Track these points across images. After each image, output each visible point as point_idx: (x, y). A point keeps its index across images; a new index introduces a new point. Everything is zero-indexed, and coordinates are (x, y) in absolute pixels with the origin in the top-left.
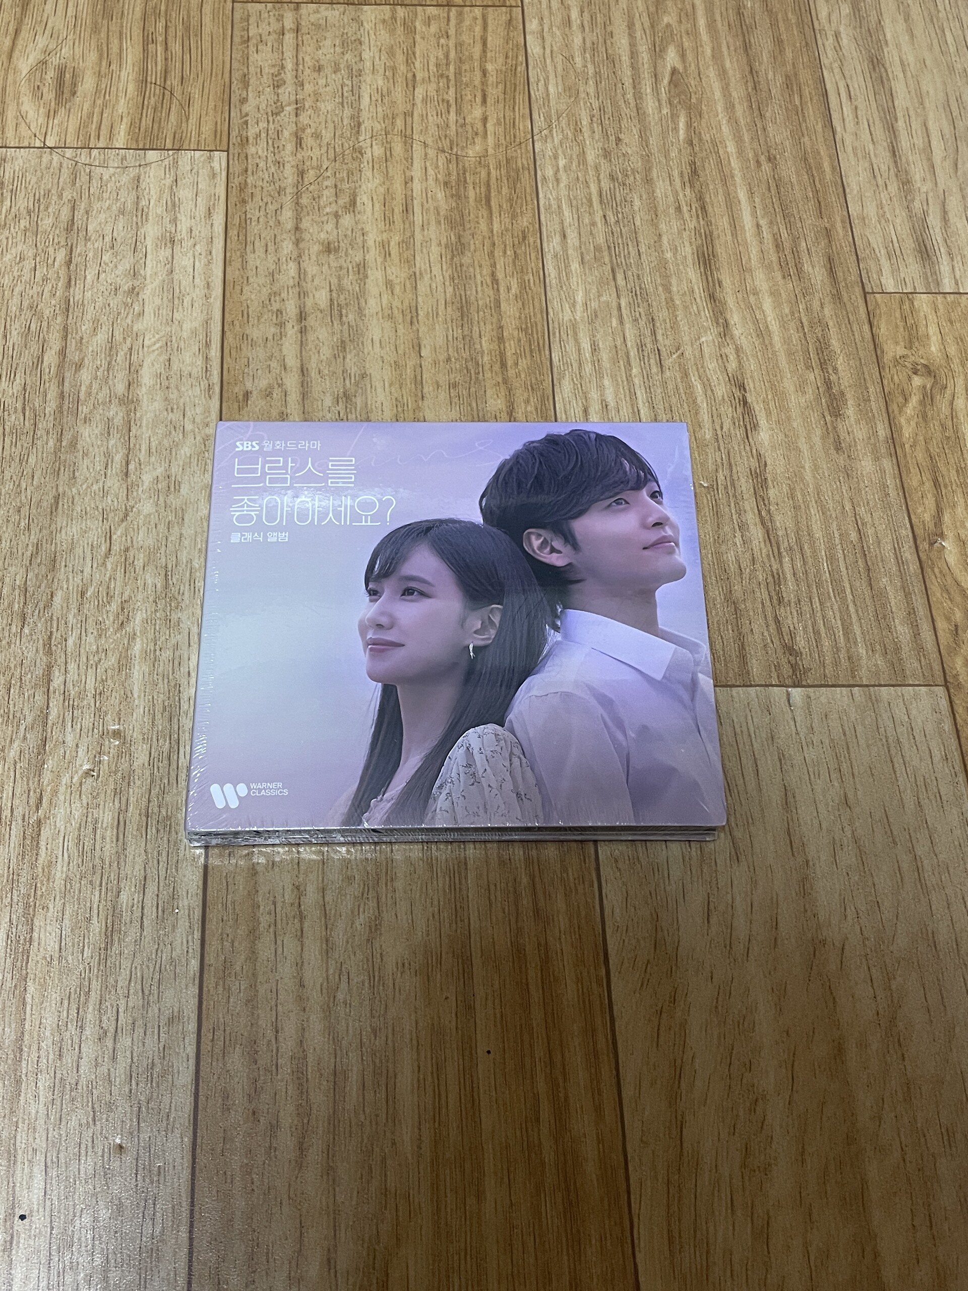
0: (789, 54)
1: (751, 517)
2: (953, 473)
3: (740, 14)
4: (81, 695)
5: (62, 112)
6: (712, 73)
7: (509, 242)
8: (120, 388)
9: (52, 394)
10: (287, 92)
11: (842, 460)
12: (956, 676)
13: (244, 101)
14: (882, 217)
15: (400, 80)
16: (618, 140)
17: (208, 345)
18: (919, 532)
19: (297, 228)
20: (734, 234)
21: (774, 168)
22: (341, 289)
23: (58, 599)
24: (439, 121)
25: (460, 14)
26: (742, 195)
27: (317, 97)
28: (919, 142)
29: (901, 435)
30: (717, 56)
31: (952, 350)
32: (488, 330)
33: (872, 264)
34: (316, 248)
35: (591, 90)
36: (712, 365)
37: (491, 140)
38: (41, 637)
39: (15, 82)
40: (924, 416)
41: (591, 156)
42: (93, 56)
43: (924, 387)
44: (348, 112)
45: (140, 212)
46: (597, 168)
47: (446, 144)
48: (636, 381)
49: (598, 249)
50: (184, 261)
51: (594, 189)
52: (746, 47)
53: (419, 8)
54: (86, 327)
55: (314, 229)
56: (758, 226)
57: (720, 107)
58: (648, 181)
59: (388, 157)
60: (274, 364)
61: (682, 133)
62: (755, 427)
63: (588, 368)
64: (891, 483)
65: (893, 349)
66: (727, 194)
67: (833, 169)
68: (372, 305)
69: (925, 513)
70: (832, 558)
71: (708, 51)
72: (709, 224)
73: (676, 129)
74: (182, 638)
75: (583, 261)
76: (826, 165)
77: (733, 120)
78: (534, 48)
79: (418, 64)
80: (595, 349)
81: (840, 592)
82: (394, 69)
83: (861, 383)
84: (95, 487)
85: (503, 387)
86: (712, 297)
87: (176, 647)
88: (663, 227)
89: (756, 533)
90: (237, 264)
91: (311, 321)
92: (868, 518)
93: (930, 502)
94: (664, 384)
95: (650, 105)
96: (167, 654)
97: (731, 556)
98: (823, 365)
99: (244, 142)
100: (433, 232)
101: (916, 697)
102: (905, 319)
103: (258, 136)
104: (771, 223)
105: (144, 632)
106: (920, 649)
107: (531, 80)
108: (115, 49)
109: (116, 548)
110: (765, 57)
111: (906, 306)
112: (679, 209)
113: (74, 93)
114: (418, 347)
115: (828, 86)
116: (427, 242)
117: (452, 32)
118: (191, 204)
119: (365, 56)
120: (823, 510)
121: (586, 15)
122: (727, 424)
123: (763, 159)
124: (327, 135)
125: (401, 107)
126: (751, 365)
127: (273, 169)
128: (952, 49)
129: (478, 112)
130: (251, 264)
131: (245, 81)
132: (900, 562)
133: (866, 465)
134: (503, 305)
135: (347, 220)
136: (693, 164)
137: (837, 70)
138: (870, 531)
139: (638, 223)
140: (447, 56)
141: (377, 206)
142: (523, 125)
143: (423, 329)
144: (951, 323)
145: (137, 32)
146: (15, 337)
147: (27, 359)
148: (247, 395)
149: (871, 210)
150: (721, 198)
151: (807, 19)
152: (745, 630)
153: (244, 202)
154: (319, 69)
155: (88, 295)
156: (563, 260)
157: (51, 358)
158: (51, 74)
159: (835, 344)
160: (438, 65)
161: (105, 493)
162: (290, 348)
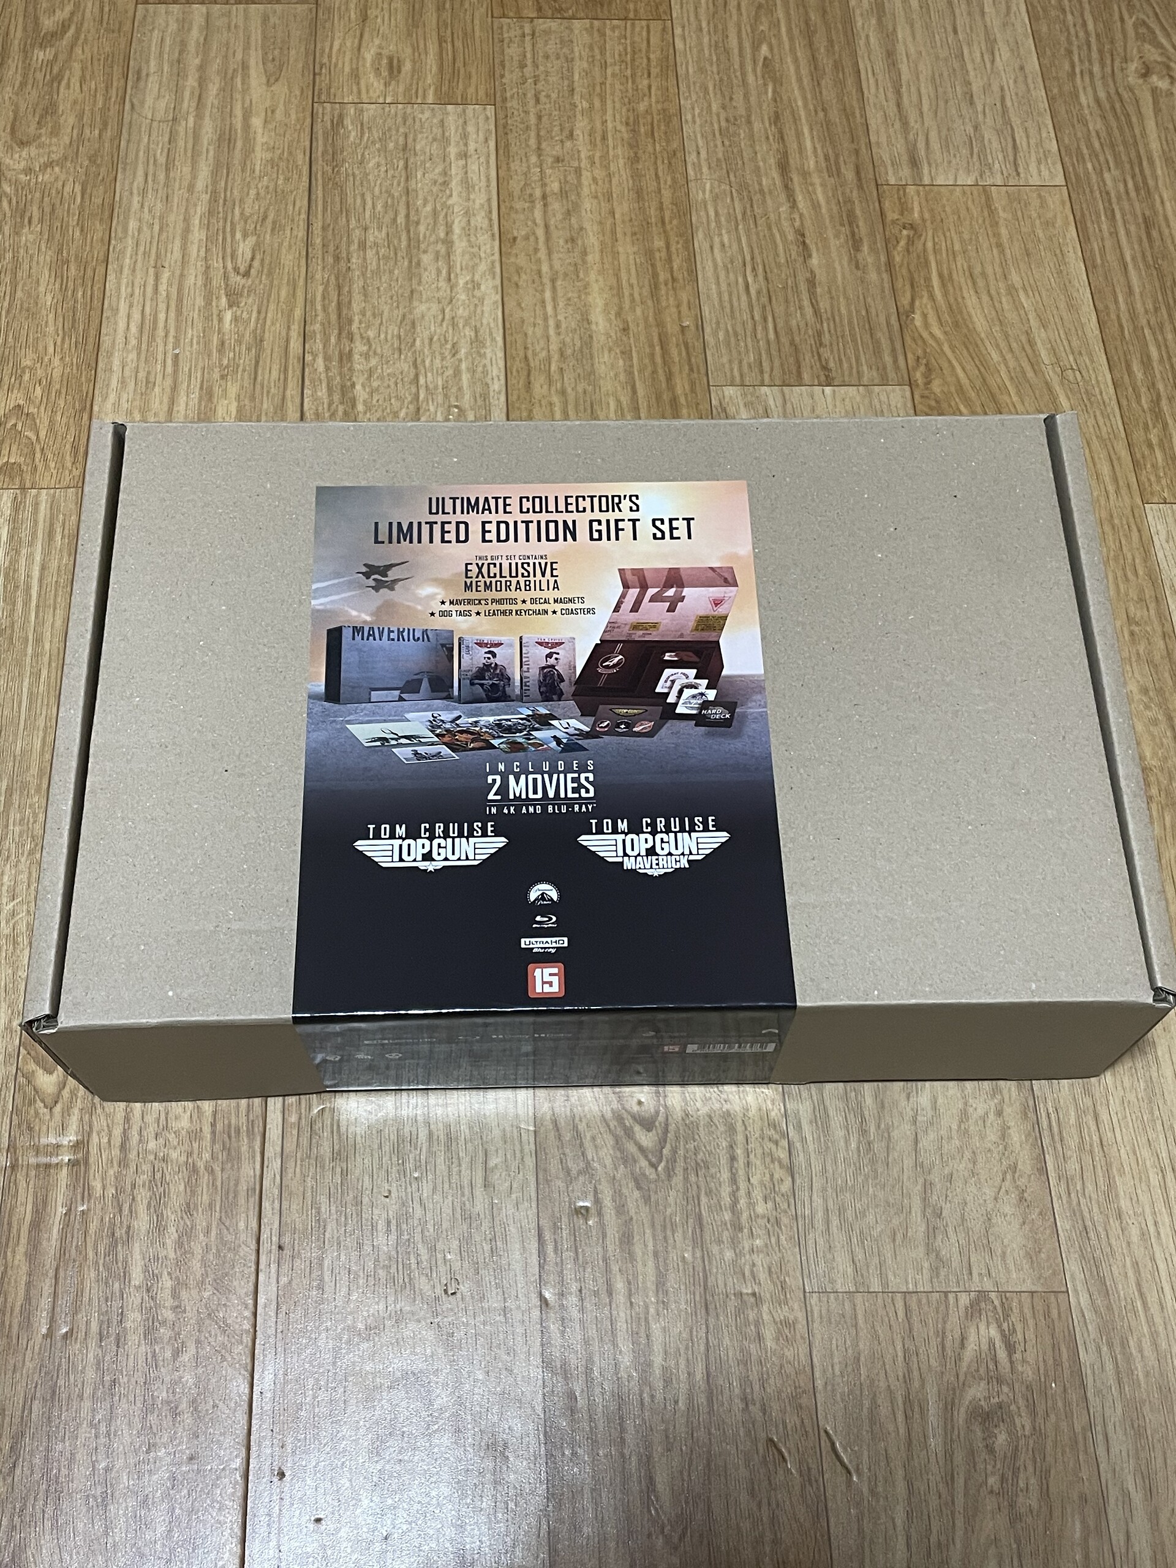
0: (836, 48)
1: (806, 303)
2: (922, 282)
3: (807, 22)
4: (436, 388)
5: (393, 82)
6: (789, 60)
7: (665, 156)
8: (442, 235)
9: (404, 237)
10: (528, 71)
11: (859, 273)
12: (916, 381)
13: (502, 76)
14: (889, 143)
15: (597, 64)
16: (731, 99)
17: (490, 212)
18: (901, 310)
19: (539, 148)
20: (801, 153)
21: (826, 116)
22: (566, 182)
23: (418, 343)
24: (622, 87)
25: (633, 25)
26: (806, 130)
27: (547, 73)
28: (915, 98)
29: (893, 260)
30: (793, 50)
31: (927, 216)
32: (654, 205)
33: (882, 169)
34: (550, 160)
35: (715, 70)
36: (785, 224)
37: (653, 99)
38: (410, 360)
39: (364, 66)
40: (908, 251)
41: (715, 107)
42: (409, 51)
43: (908, 236)
44: (566, 83)
45: (445, 141)
46: (718, 115)
47: (626, 100)
48: (742, 232)
49: (718, 160)
50: (474, 167)
51: (716, 126)
52: (811, 44)
53: (608, 22)
54: (420, 202)
55: (548, 149)
56: (815, 148)
57: (794, 79)
58: (749, 122)
59: (591, 107)
60: (529, 223)
61: (770, 94)
62: (810, 256)
63: (713, 225)
64: (887, 285)
65: (891, 216)
66: (797, 130)
67: (861, 116)
68: (585, 191)
69: (905, 301)
70: (850, 323)
71: (787, 47)
72: (785, 146)
73: (766, 93)
74: (487, 362)
75: (709, 168)
76: (858, 115)
77: (801, 88)
78: (679, 45)
79: (608, 53)
80: (717, 214)
81: (854, 340)
82: (593, 56)
83: (872, 234)
84: (433, 286)
85: (663, 235)
86: (786, 187)
87: (485, 366)
88: (758, 148)
89: (809, 311)
90: (504, 167)
91: (549, 199)
92: (872, 304)
93: (908, 295)
94: (757, 234)
95: (751, 79)
96: (480, 369)
97: (794, 323)
98: (850, 224)
99: (504, 100)
100: (619, 151)
101: (894, 391)
102: (900, 199)
103: (512, 97)
104: (822, 147)
105: (467, 358)
106: (897, 368)
107: (679, 64)
108: (422, 45)
109: (447, 317)
110: (822, 50)
111: (901, 192)
112: (767, 138)
113: (399, 72)
114: (612, 213)
115: (861, 66)
116: (616, 157)
117: (628, 35)
118: (474, 136)
119: (576, 49)
120: (847, 299)
121: (712, 25)
122: (794, 254)
123: (819, 109)
124: (554, 96)
125: (598, 80)
126: (808, 223)
127: (522, 115)
128: (939, 44)
129: (646, 82)
130: (513, 168)
131: (502, 64)
132: (888, 324)
133: (873, 276)
134: (663, 191)
135: (568, 144)
136: (776, 113)
137: (866, 58)
138: (873, 311)
139: (743, 144)
140: (625, 50)
141: (586, 137)
142: (673, 90)
143: (615, 204)
144: (927, 201)
145: (435, 34)
146: (379, 207)
147: (387, 219)
148: (515, 239)
149: (883, 139)
150: (793, 132)
151: (849, 28)
152: (801, 358)
153: (506, 134)
154: (547, 57)
155: (419, 185)
156: (698, 167)
157: (401, 219)
158: (385, 61)
159: (858, 212)
160: (620, 55)
161: (438, 289)
162: (538, 214)
